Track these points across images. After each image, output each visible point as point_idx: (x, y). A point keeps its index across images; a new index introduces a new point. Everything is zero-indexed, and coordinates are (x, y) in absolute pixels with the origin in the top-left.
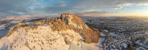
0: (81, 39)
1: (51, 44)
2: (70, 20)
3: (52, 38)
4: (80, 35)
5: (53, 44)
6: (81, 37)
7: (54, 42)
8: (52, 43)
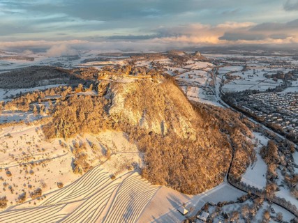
0: (135, 165)
1: (32, 172)
2: (119, 98)
3: (38, 157)
4: (137, 150)
5: (37, 173)
6: (137, 159)
7: (40, 167)
8: (34, 169)
